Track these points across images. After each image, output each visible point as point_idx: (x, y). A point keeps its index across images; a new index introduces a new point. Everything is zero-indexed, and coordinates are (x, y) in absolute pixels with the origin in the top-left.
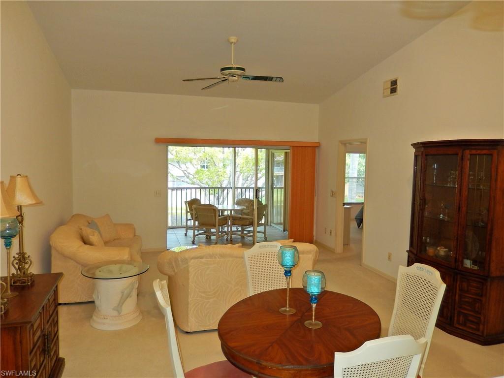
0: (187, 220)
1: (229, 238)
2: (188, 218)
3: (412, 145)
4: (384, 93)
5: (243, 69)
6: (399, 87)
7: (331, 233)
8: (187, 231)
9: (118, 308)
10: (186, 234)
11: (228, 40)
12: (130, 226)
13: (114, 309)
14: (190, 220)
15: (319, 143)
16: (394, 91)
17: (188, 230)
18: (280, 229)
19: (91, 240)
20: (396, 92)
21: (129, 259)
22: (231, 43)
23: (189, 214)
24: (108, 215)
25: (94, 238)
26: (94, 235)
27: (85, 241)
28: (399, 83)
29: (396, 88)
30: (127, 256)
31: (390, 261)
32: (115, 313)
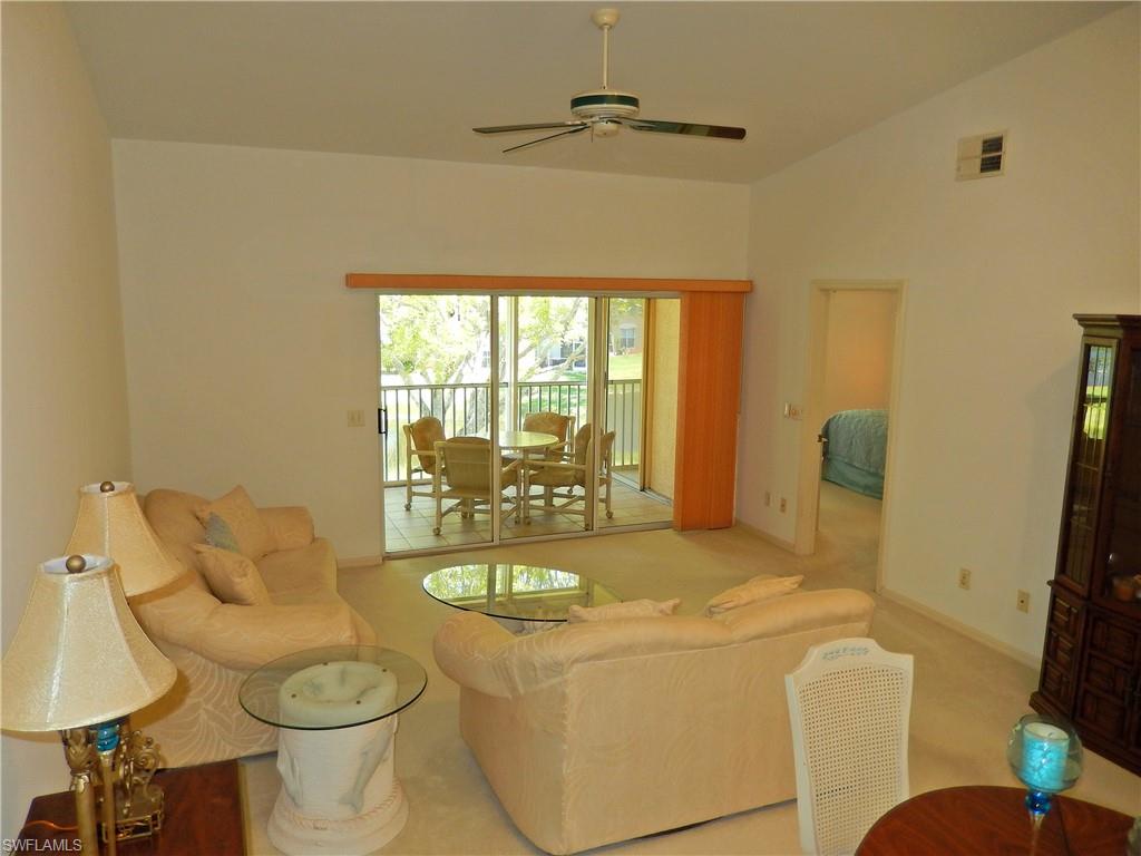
0: (410, 472)
1: (522, 516)
2: (413, 467)
3: (1074, 316)
4: (959, 169)
5: (633, 101)
6: (1008, 156)
7: (783, 506)
8: (410, 500)
9: (354, 799)
10: (408, 508)
11: (593, 19)
12: (297, 514)
13: (343, 801)
14: (416, 471)
15: (751, 282)
16: (991, 164)
17: (413, 498)
18: (632, 484)
19: (238, 588)
20: (999, 168)
21: (354, 643)
22: (601, 28)
23: (415, 458)
24: (239, 489)
25: (247, 584)
26: (245, 575)
27: (223, 595)
28: (1006, 145)
29: (1000, 157)
30: (348, 634)
31: (968, 588)
32: (347, 812)
